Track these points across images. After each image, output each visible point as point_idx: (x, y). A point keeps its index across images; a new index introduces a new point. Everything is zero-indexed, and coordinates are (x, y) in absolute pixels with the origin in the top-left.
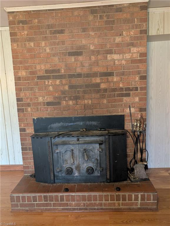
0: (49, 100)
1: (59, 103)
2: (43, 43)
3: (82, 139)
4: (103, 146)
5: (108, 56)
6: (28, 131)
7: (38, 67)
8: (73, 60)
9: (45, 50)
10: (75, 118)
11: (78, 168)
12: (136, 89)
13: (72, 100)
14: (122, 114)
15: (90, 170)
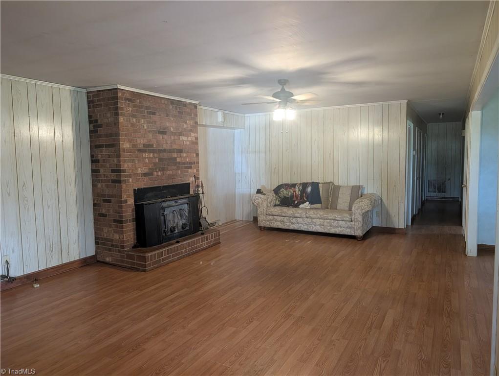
0: (145, 171)
1: (152, 174)
4: (188, 205)
6: (129, 203)
8: (161, 137)
10: (163, 186)
11: (177, 225)
12: (194, 163)
13: (160, 171)
14: (189, 182)
15: (184, 226)
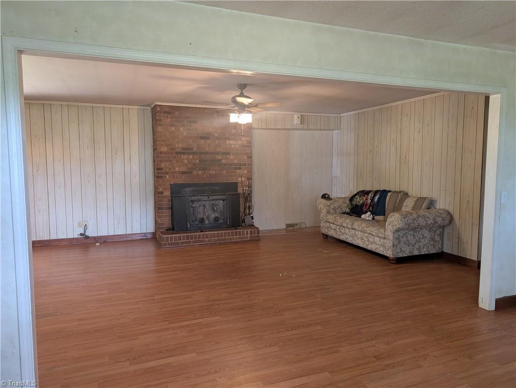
0: (184, 170)
1: (191, 173)
2: (182, 129)
3: (211, 198)
4: (225, 202)
5: (227, 141)
6: (165, 194)
7: (177, 145)
8: (203, 142)
9: (183, 134)
10: (203, 184)
11: (208, 217)
12: (245, 165)
13: (201, 171)
14: (236, 181)
15: (216, 219)
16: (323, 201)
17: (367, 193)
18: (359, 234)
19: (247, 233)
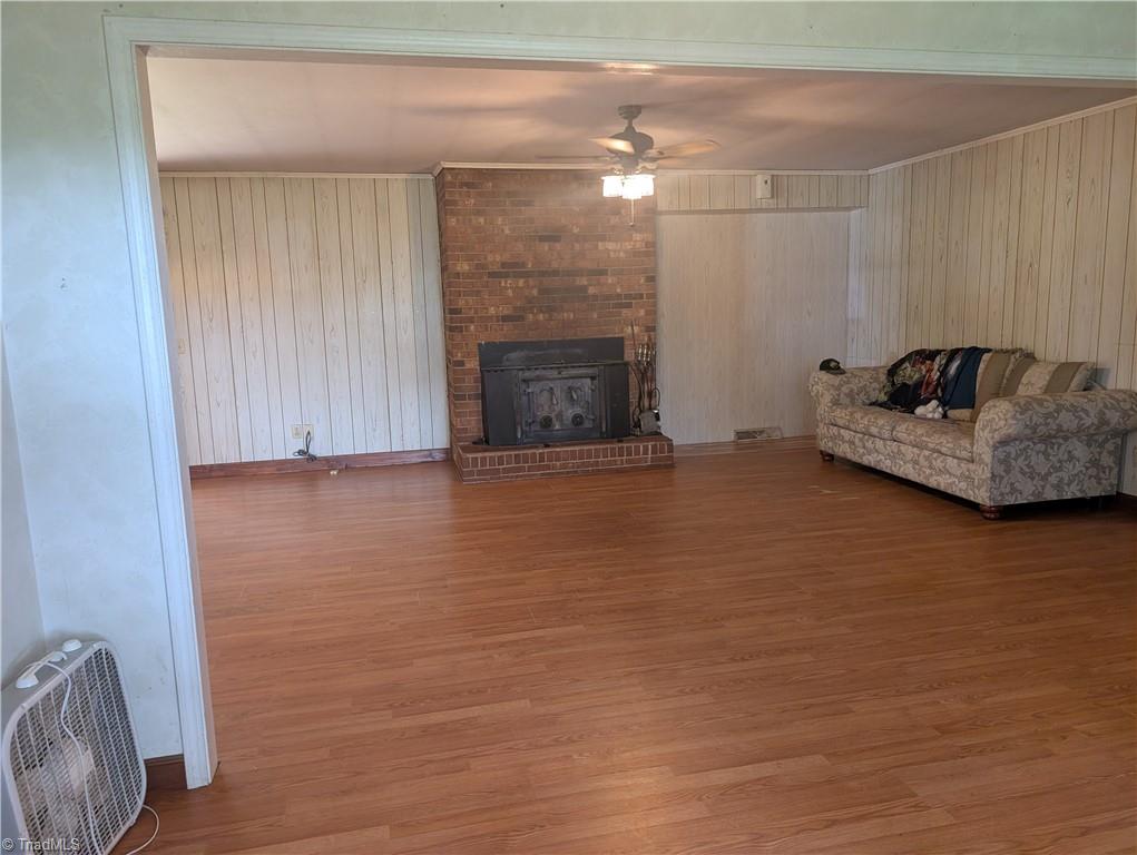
0: (506, 312)
1: (521, 318)
2: (500, 219)
3: (565, 373)
4: (596, 382)
5: (600, 244)
6: (468, 366)
7: (490, 258)
8: (546, 248)
9: (503, 231)
10: (549, 342)
11: (560, 416)
12: (641, 296)
13: (544, 313)
14: (620, 335)
15: (577, 420)
16: (825, 376)
17: (931, 355)
18: (909, 452)
19: (644, 451)
